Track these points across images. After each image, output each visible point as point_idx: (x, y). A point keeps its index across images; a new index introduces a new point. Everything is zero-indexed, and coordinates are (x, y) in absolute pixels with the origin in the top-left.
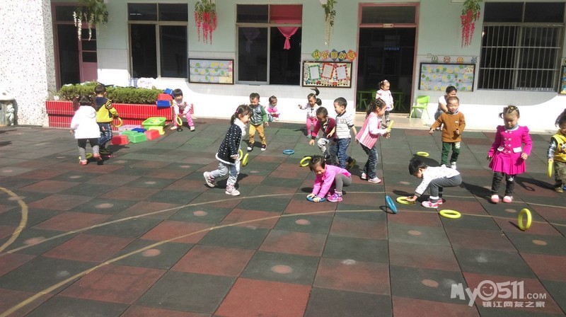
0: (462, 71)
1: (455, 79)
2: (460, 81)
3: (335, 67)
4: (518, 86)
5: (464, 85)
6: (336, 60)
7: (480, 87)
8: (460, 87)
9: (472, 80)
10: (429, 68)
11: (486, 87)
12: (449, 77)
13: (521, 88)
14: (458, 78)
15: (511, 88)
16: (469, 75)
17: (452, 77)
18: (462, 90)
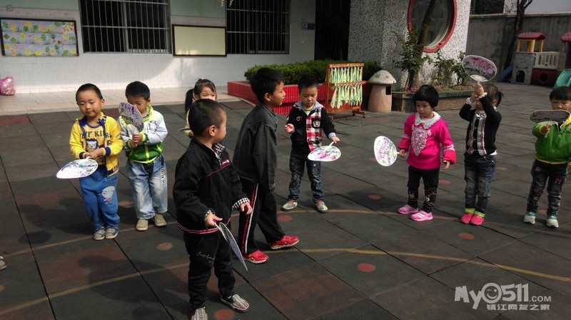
0: (60, 29)
1: (52, 40)
2: (59, 42)
4: (130, 48)
5: (66, 48)
7: (86, 49)
8: (62, 49)
9: (75, 42)
10: (13, 26)
11: (94, 50)
12: (44, 38)
13: (134, 50)
14: (57, 39)
15: (123, 51)
16: (69, 34)
17: (48, 38)
18: (65, 54)
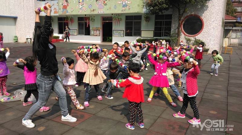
0: (121, 32)
2: (121, 34)
3: (97, 31)
6: (97, 30)
7: (125, 36)
8: (121, 36)
10: (115, 31)
17: (119, 33)
18: (122, 36)
